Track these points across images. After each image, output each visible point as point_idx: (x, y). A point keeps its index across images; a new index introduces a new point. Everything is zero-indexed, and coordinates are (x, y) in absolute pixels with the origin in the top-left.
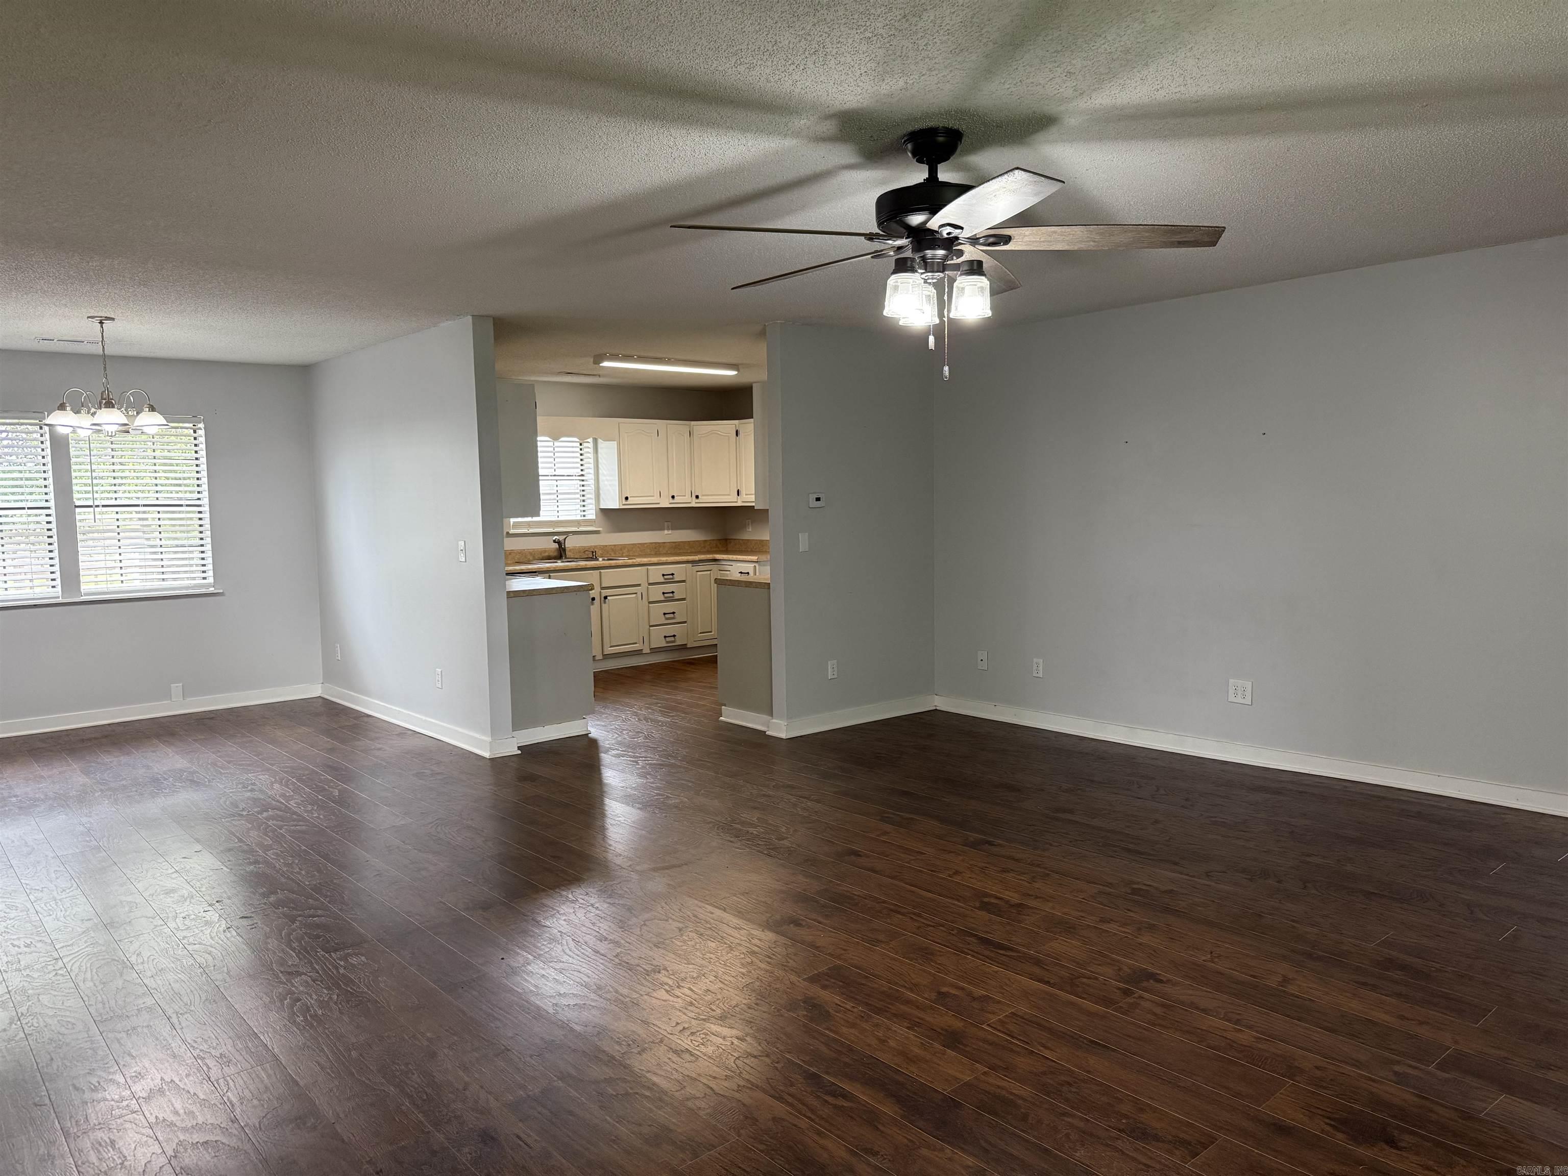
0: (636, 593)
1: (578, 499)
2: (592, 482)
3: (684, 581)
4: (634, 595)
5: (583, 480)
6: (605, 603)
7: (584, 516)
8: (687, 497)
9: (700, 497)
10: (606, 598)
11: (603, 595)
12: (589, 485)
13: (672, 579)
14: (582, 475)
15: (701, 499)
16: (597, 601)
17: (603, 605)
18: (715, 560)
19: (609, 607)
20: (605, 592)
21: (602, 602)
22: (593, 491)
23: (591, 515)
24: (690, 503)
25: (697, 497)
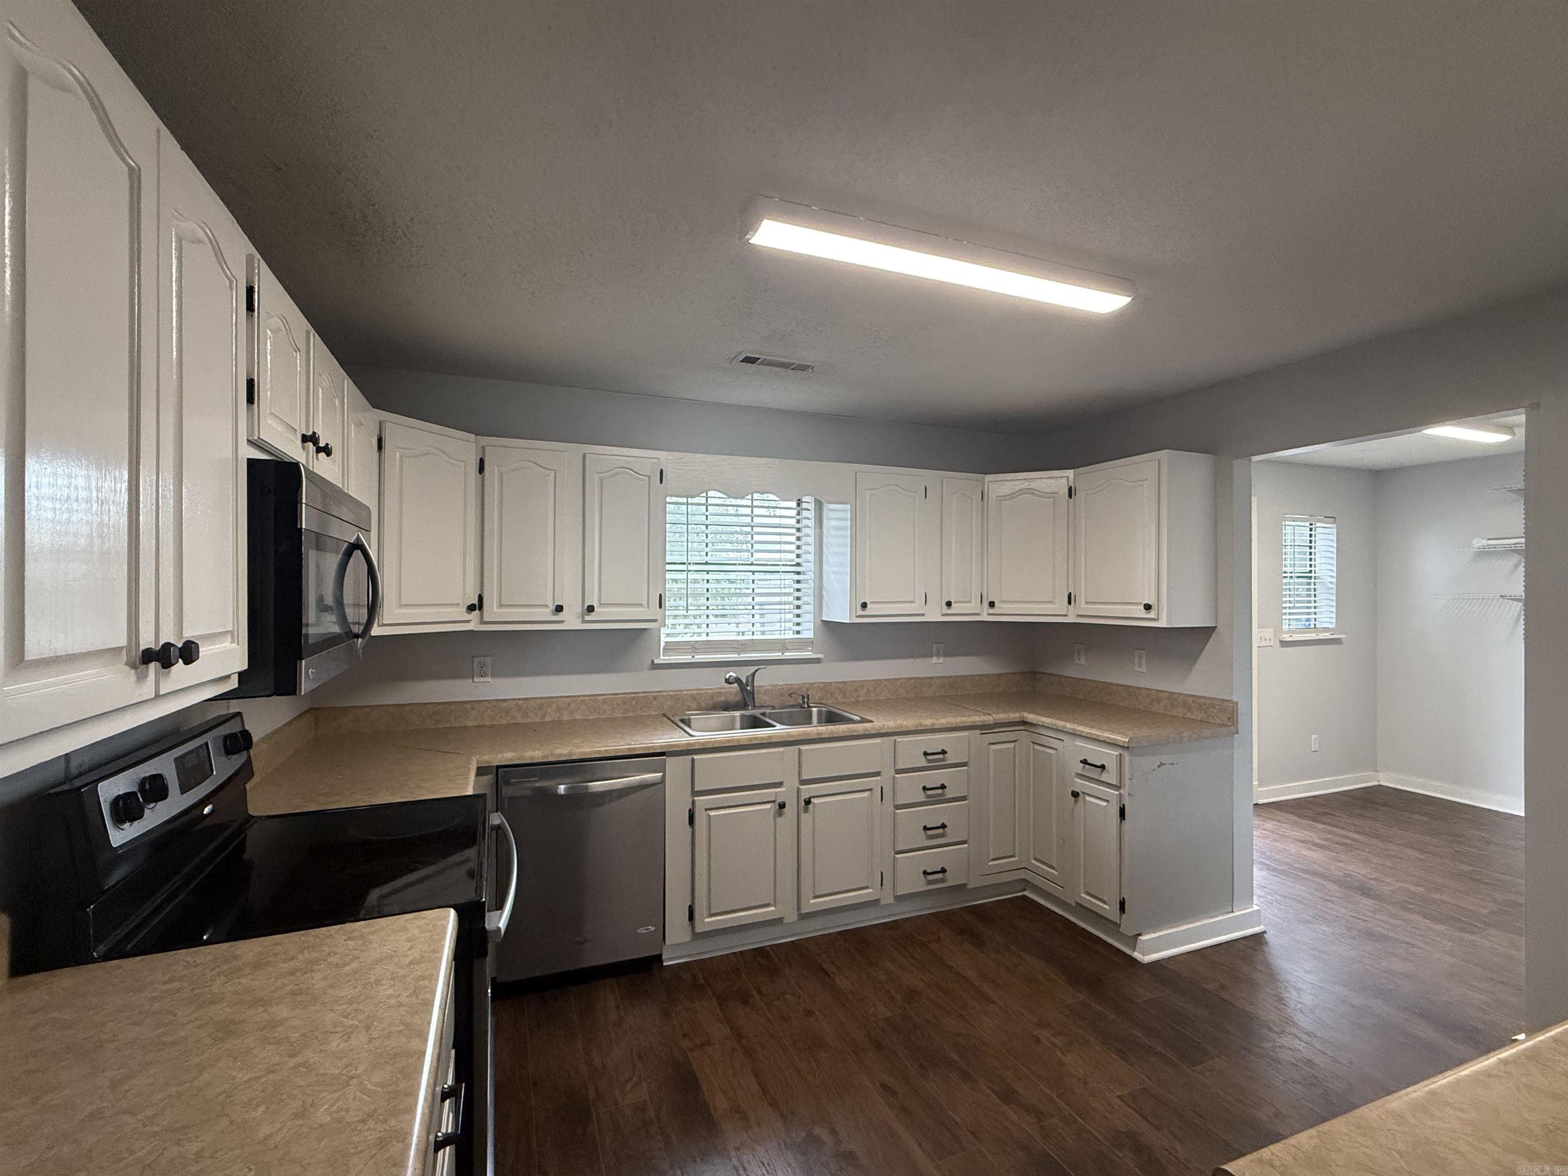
0: (870, 790)
1: (790, 603)
2: (810, 576)
3: (964, 764)
4: (866, 794)
5: (798, 573)
6: (806, 811)
7: (798, 632)
8: (973, 604)
9: (996, 604)
10: (808, 802)
11: (804, 796)
12: (806, 581)
13: (943, 760)
14: (798, 565)
15: (1000, 608)
16: (790, 811)
17: (804, 816)
18: (1024, 723)
19: (814, 819)
20: (807, 790)
21: (801, 809)
22: (811, 591)
23: (808, 633)
24: (979, 614)
25: (992, 604)
